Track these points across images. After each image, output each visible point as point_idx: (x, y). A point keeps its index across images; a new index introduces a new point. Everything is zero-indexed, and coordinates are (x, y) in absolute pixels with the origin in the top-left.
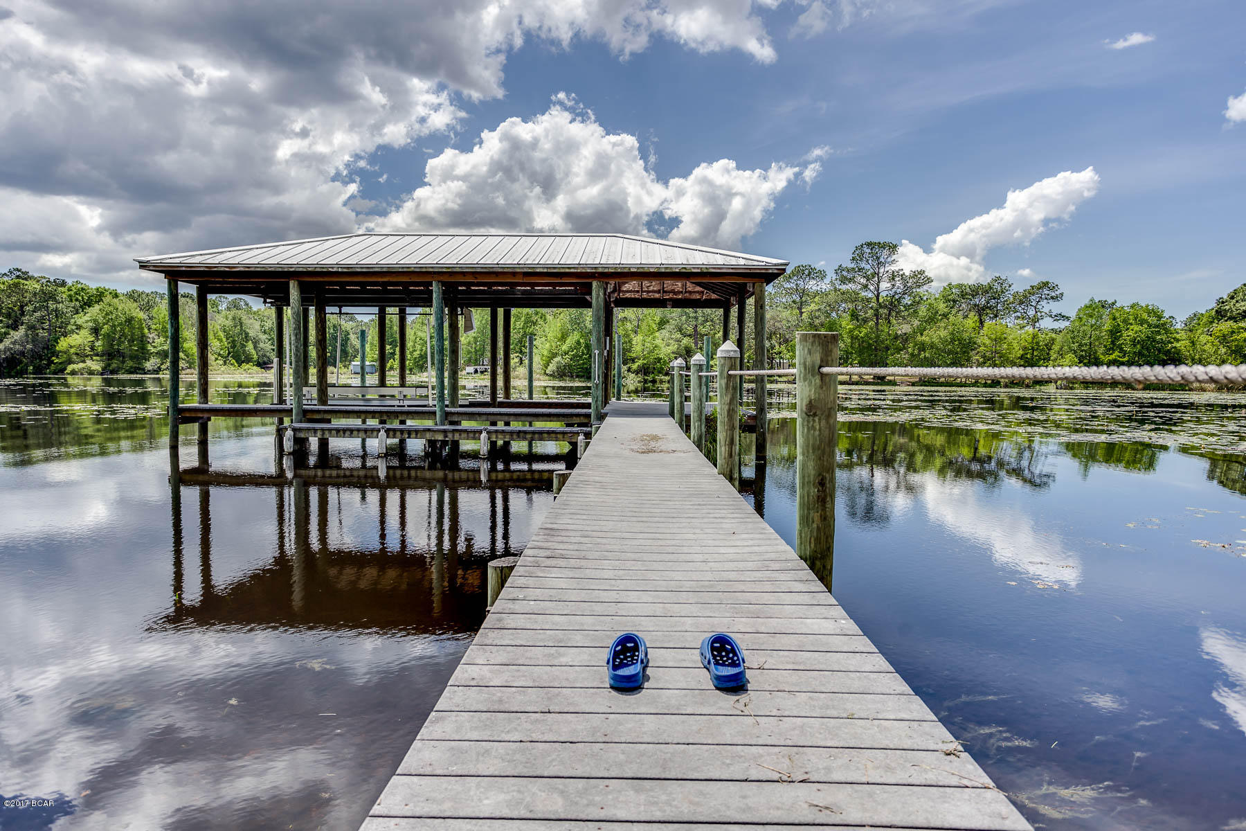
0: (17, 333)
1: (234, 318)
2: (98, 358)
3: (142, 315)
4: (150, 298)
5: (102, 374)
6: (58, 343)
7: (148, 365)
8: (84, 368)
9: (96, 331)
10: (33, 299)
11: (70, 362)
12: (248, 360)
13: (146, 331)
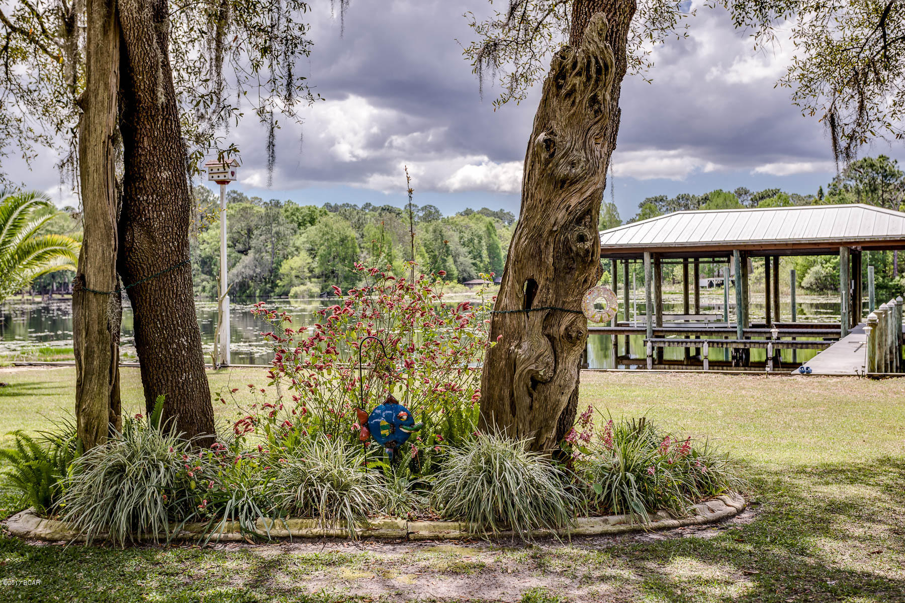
0: (247, 257)
1: (435, 231)
2: (315, 280)
3: (353, 234)
4: (360, 215)
5: (321, 296)
6: (281, 266)
7: (360, 286)
8: (305, 291)
9: (312, 252)
10: (260, 223)
11: (291, 285)
12: (449, 277)
13: (358, 250)
